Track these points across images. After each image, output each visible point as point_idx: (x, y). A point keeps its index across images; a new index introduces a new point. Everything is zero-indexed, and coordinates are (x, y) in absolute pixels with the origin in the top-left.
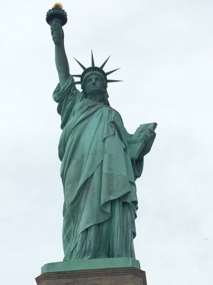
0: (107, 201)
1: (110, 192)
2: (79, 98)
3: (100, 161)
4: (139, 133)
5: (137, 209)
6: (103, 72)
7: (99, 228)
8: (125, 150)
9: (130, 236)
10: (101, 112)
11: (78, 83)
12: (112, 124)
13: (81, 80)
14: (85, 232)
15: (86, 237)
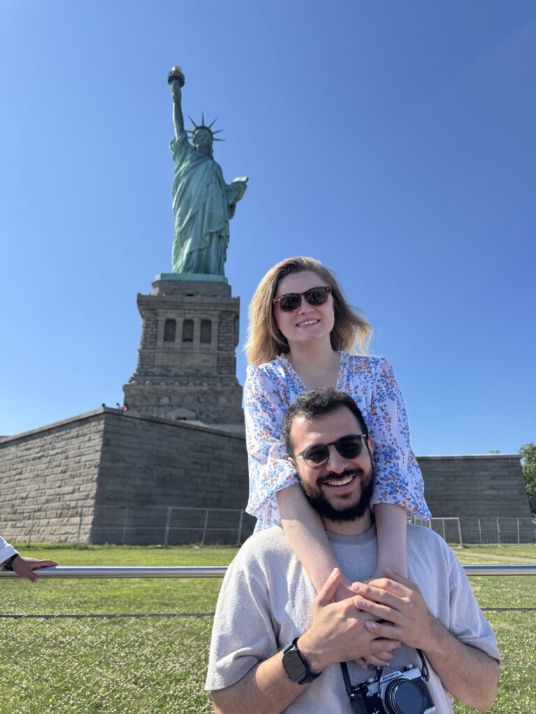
0: (207, 232)
3: (204, 202)
8: (223, 196)
9: (222, 260)
10: (207, 163)
13: (193, 136)
14: (190, 254)
15: (190, 257)
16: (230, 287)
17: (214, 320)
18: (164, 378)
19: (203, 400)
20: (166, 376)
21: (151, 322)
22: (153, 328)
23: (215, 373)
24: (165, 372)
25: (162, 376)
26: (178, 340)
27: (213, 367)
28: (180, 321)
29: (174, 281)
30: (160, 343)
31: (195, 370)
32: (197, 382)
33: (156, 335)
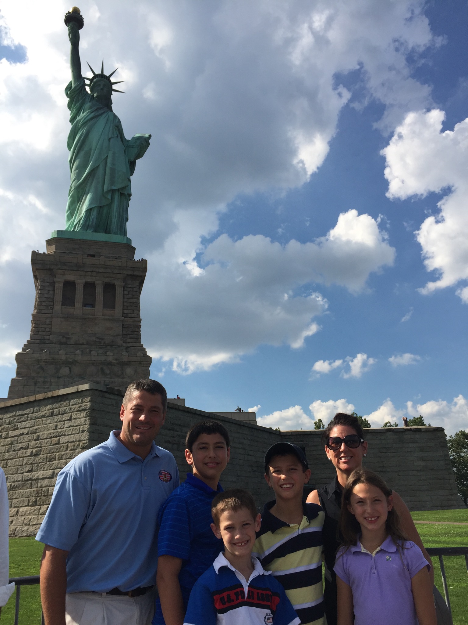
0: (109, 189)
1: (112, 183)
2: (89, 98)
3: (105, 157)
4: (136, 140)
5: (130, 200)
6: (110, 81)
7: (100, 209)
8: (125, 152)
9: (124, 220)
10: (108, 115)
11: (88, 85)
12: (116, 127)
13: (91, 83)
14: (89, 211)
15: (90, 215)
16: (134, 249)
17: (118, 283)
18: (63, 346)
19: (108, 371)
20: (65, 343)
21: (48, 284)
22: (49, 290)
23: (120, 342)
24: (64, 340)
25: (61, 344)
26: (79, 304)
27: (117, 336)
28: (80, 283)
29: (72, 240)
30: (58, 307)
31: (98, 338)
32: (101, 351)
33: (53, 298)
